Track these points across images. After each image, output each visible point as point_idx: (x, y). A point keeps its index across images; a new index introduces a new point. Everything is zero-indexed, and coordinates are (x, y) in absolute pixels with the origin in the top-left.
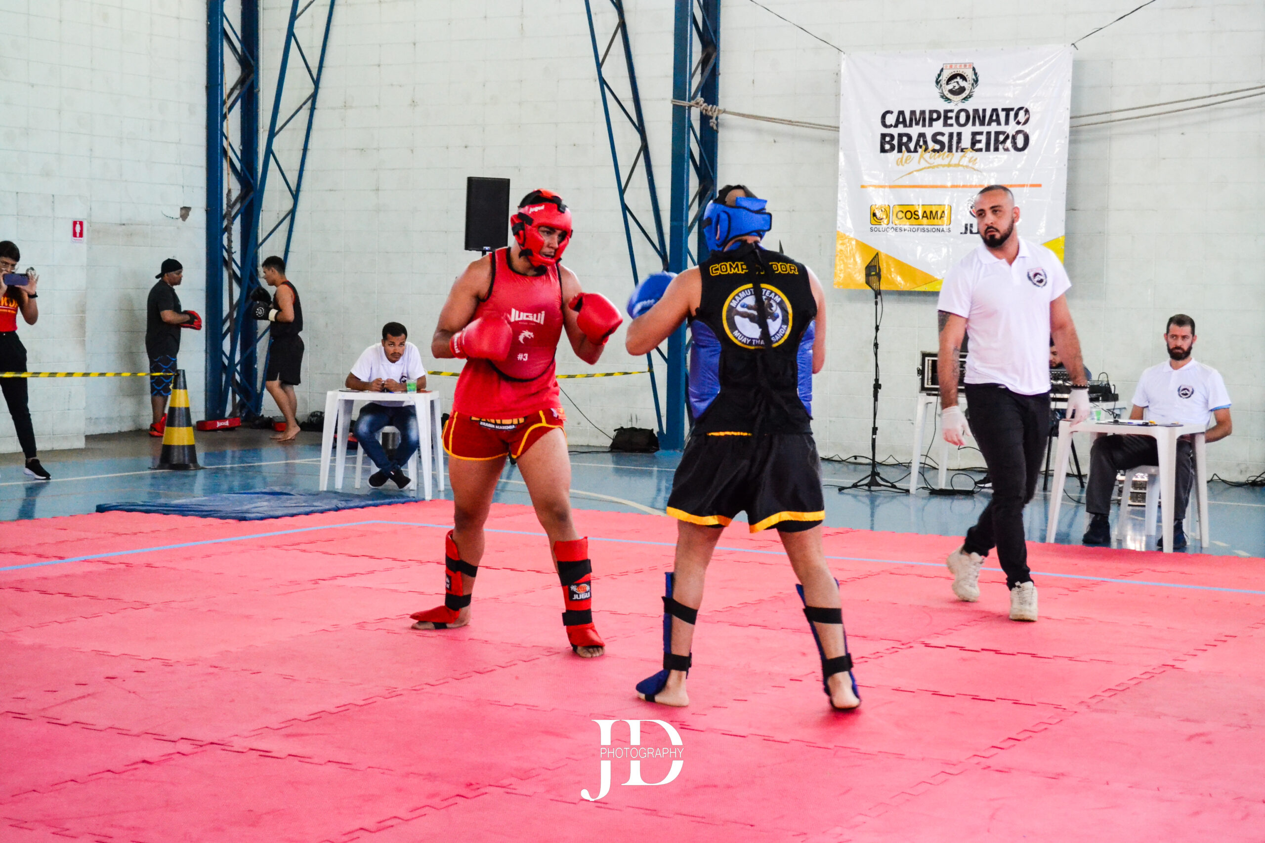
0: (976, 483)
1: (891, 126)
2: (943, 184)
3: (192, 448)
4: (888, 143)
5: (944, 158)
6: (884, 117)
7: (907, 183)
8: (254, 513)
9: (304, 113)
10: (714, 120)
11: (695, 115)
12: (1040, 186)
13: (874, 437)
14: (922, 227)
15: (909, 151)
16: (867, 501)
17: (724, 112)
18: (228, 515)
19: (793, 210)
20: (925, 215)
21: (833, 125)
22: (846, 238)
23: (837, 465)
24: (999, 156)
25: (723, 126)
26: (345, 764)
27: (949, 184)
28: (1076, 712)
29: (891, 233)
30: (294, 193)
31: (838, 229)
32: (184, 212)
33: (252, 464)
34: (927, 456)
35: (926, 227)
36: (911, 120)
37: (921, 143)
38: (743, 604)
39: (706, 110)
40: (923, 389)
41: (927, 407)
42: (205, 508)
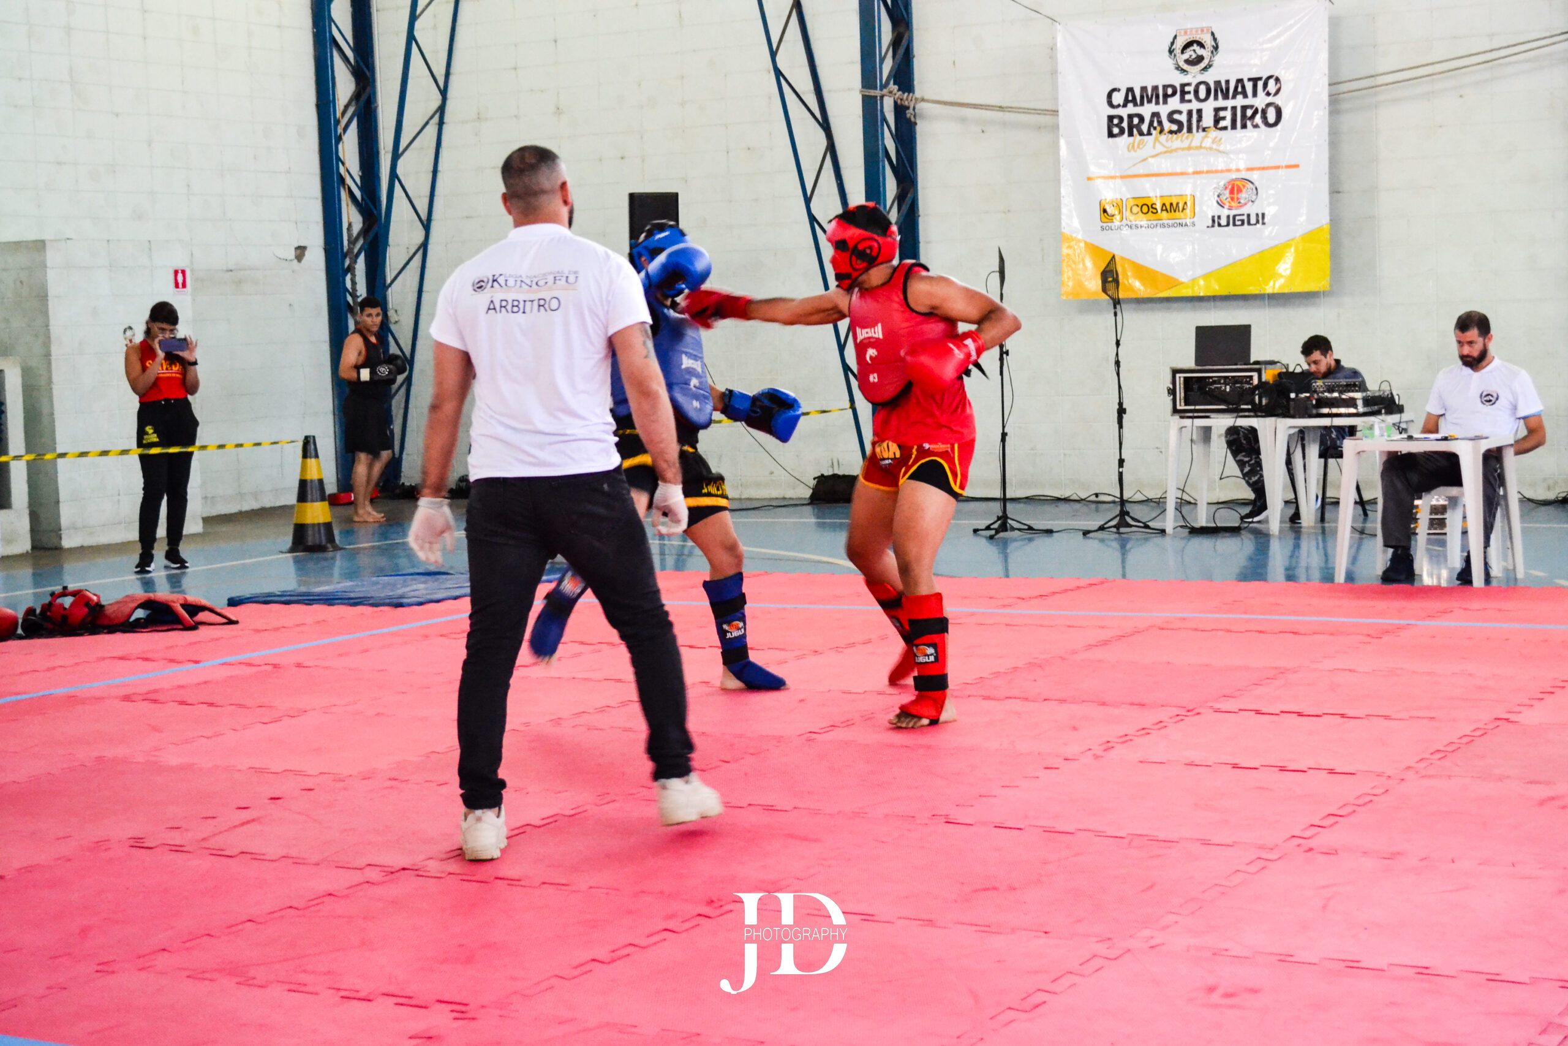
0: (1242, 518)
1: (1119, 106)
2: (1183, 171)
3: (328, 526)
4: (1117, 125)
5: (1182, 140)
6: (1110, 95)
7: (1141, 172)
8: (409, 598)
9: (432, 130)
10: (911, 110)
11: (888, 106)
12: (1297, 166)
13: (1121, 470)
14: (1161, 222)
15: (1141, 134)
16: (1115, 545)
17: (923, 100)
18: (381, 602)
19: (1009, 211)
20: (1164, 208)
21: (1050, 108)
22: (1073, 240)
23: (1077, 506)
24: (1248, 134)
25: (923, 117)
26: (563, 885)
27: (1191, 170)
28: (1403, 780)
29: (1126, 231)
30: (425, 223)
31: (1063, 230)
32: (299, 251)
33: (396, 541)
34: (1183, 491)
35: (1166, 222)
36: (1142, 97)
37: (1155, 124)
38: (995, 673)
39: (901, 100)
40: (1175, 411)
41: (1181, 432)
42: (352, 595)
